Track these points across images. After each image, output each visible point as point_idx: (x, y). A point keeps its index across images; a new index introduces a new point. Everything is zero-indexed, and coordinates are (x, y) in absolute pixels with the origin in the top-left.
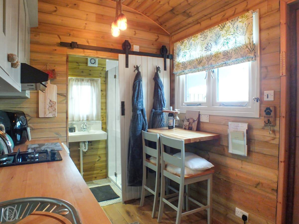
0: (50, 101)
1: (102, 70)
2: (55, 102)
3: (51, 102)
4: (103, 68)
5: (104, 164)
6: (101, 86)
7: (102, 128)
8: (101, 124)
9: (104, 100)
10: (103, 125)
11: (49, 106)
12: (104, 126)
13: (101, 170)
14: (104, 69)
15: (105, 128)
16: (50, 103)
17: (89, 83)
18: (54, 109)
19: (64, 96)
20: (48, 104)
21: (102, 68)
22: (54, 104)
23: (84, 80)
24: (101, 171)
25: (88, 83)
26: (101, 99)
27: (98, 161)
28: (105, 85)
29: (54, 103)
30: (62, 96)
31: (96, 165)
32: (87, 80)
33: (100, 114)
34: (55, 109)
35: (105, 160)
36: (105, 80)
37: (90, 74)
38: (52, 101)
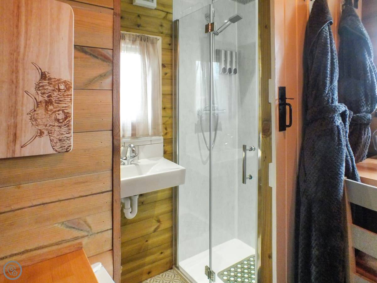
0: (43, 76)
1: (165, 18)
2: (65, 82)
3: (45, 82)
4: (167, 15)
5: (167, 235)
6: (162, 54)
7: (165, 152)
8: (162, 144)
9: (168, 88)
10: (165, 145)
11: (38, 104)
12: (168, 148)
13: (160, 252)
14: (169, 16)
15: (170, 152)
16: (38, 87)
17: (137, 46)
18: (61, 116)
19: (105, 59)
20: (33, 91)
21: (163, 14)
22: (59, 90)
23: (127, 38)
24: (162, 253)
25: (133, 46)
26: (163, 84)
27: (155, 231)
28: (169, 54)
29: (62, 87)
30: (97, 57)
31: (150, 242)
32: (131, 39)
33: (160, 121)
34: (67, 116)
35: (170, 226)
36: (169, 42)
37: (139, 26)
38: (50, 79)
